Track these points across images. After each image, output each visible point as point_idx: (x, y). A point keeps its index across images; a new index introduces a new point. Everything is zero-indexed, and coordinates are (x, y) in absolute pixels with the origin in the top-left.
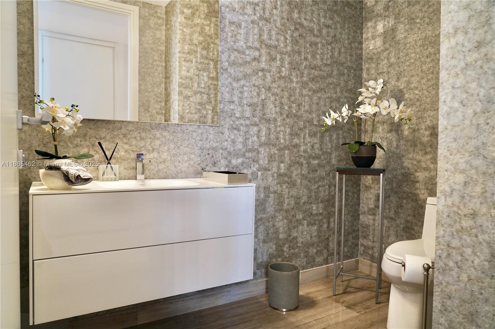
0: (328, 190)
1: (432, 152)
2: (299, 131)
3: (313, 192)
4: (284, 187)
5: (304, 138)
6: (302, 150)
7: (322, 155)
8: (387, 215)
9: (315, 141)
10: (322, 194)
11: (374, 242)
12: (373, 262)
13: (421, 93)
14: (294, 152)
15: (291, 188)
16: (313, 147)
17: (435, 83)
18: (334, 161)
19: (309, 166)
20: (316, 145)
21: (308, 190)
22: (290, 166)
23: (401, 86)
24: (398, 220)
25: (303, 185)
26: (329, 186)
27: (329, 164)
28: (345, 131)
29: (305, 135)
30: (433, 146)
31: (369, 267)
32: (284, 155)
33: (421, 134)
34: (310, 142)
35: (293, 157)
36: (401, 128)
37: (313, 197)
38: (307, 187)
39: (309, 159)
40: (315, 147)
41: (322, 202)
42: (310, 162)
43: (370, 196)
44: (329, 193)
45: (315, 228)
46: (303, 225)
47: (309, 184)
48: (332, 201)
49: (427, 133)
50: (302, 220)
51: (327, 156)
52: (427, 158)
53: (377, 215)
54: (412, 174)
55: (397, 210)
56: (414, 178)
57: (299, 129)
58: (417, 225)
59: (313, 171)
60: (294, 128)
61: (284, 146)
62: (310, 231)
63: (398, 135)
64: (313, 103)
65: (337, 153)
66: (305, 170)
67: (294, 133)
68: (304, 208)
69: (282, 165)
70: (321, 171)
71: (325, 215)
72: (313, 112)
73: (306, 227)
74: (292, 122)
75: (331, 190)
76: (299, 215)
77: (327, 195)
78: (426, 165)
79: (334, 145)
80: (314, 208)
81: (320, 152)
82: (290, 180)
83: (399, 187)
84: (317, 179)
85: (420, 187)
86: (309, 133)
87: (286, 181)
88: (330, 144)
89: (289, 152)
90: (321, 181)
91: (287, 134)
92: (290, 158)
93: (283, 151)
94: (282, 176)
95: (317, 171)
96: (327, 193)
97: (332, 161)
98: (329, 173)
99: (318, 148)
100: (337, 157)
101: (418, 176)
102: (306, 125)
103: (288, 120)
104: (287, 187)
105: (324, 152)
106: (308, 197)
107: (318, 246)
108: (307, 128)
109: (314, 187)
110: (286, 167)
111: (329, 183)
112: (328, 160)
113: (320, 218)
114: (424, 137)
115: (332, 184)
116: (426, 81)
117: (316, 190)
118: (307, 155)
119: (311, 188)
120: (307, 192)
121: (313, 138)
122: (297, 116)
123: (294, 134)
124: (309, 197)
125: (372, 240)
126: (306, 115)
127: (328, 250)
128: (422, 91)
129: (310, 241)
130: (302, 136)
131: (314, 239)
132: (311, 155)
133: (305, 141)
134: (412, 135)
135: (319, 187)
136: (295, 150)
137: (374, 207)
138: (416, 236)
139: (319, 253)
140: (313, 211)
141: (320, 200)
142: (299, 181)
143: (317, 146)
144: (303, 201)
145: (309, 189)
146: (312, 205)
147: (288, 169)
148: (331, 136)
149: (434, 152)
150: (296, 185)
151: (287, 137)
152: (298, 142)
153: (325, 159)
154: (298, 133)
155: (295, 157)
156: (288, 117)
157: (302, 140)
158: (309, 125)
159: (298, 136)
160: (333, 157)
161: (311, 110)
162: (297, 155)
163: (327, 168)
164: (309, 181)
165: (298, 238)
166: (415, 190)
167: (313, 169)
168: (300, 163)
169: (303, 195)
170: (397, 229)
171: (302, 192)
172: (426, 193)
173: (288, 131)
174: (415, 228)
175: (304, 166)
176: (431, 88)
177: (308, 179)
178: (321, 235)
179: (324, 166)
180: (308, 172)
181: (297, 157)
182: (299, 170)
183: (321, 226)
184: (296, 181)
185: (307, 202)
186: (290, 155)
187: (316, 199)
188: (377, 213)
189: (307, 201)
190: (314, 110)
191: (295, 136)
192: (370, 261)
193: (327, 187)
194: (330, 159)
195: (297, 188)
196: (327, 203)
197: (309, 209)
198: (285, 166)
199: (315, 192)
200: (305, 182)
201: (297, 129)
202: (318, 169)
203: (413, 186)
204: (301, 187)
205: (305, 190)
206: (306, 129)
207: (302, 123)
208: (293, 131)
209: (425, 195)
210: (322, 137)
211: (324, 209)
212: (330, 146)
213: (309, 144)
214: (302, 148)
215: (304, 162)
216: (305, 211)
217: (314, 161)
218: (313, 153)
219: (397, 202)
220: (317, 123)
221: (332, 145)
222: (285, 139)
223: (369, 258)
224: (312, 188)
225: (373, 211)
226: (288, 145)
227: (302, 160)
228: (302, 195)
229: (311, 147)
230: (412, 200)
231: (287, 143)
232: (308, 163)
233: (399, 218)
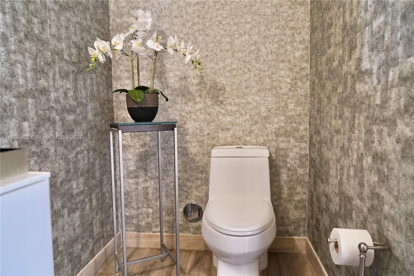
0: (87, 157)
1: (202, 102)
2: (45, 67)
3: (72, 162)
4: (32, 162)
5: (54, 79)
6: (53, 99)
7: (77, 107)
8: (153, 175)
9: (68, 86)
10: (81, 165)
11: (138, 208)
12: (139, 232)
13: (187, 37)
14: (42, 102)
15: (43, 161)
16: (66, 94)
17: (202, 29)
18: (90, 116)
19: (63, 124)
20: (70, 91)
21: (65, 162)
22: (38, 126)
23: (163, 26)
24: (167, 179)
25: (58, 154)
26: (87, 150)
27: (86, 120)
28: (98, 76)
29: (54, 75)
30: (203, 96)
31: (135, 239)
32: (27, 107)
33: (189, 83)
34: (62, 87)
35: (41, 110)
36: (165, 75)
37: (72, 170)
38: (63, 157)
39: (63, 114)
40: (68, 95)
41: (82, 175)
42: (65, 118)
43: (130, 156)
44: (89, 160)
45: (78, 214)
46: (63, 216)
47: (66, 152)
48: (92, 171)
49: (196, 81)
50: (61, 210)
51: (83, 109)
52: (196, 109)
53: (141, 177)
54: (181, 127)
55: (166, 168)
56: (184, 130)
57: (45, 63)
58: (190, 181)
59: (68, 131)
60: (38, 60)
61: (26, 90)
62: (72, 222)
63: (162, 83)
64: (61, 26)
65: (92, 104)
66: (59, 130)
67: (39, 69)
68: (62, 190)
69: (26, 125)
70: (78, 130)
71: (86, 192)
72: (62, 39)
73: (67, 218)
74: (34, 48)
75: (90, 156)
76: (57, 203)
77: (86, 164)
78: (196, 116)
79: (89, 94)
80: (74, 186)
81: (75, 103)
82: (39, 150)
83: (167, 142)
84: (74, 143)
85: (191, 140)
86: (60, 73)
87: (34, 153)
88: (85, 92)
89: (34, 100)
90: (79, 145)
91: (29, 70)
92: (37, 112)
93: (25, 99)
94: (27, 143)
95: (73, 130)
96: (86, 162)
97: (89, 116)
98: (87, 132)
99: (72, 97)
100: (92, 110)
101: (188, 129)
102: (55, 59)
103: (28, 45)
104: (36, 162)
105: (79, 102)
106: (66, 172)
107: (83, 238)
108: (56, 64)
109: (71, 156)
110: (32, 128)
111: (87, 147)
112: (84, 114)
113: (82, 197)
114: (192, 85)
115: (90, 147)
116: (191, 25)
117: (74, 160)
118: (59, 107)
119: (68, 157)
120: (64, 164)
121: (65, 81)
122: (41, 40)
123: (39, 71)
124: (68, 172)
125: (136, 208)
126: (53, 42)
127: (93, 239)
128: (188, 35)
129: (73, 236)
130: (51, 74)
131: (77, 231)
132: (65, 106)
133: (56, 85)
134: (179, 83)
135: (77, 154)
136: (43, 99)
137: (136, 169)
138: (189, 192)
139: (84, 247)
140: (74, 190)
141: (79, 173)
142: (52, 150)
143: (71, 93)
144: (60, 179)
145: (67, 161)
146: (71, 182)
147: (35, 131)
148: (85, 80)
149: (204, 102)
150: (49, 158)
151: (29, 75)
152: (46, 84)
153: (81, 113)
154: (45, 71)
155: (44, 111)
156: (28, 39)
157: (51, 83)
158: (58, 59)
159: (45, 75)
160: (89, 110)
161: (59, 35)
162: (46, 107)
163: (84, 126)
164: (65, 147)
165: (59, 240)
166: (185, 143)
167: (69, 129)
168: (51, 119)
169: (60, 170)
170: (166, 189)
171: (57, 165)
172: (197, 146)
173: (29, 64)
174: (188, 184)
175: (57, 124)
176: (198, 33)
177: (64, 144)
178: (84, 222)
179: (80, 124)
180: (64, 134)
181: (46, 110)
182: (52, 131)
183: (84, 209)
184: (49, 150)
185: (66, 180)
186: (36, 107)
187: (75, 172)
188: (140, 175)
189: (65, 178)
190: (63, 37)
191: (42, 75)
192: (134, 232)
193: (86, 152)
194: (86, 113)
195: (51, 161)
196: (87, 175)
197: (69, 189)
198: (30, 127)
199: (74, 163)
200: (61, 149)
201: (42, 63)
202: (75, 128)
203: (183, 140)
204: (56, 158)
205: (61, 162)
206: (55, 66)
207: (50, 54)
208: (36, 64)
209: (196, 147)
210: (75, 80)
211: (86, 184)
212: (85, 95)
213: (60, 90)
214: (53, 95)
215: (57, 118)
216: (65, 195)
217: (69, 117)
218: (67, 103)
219: (165, 159)
220: (68, 59)
221: (86, 93)
222: (25, 78)
223: (133, 229)
224: (70, 157)
225: (135, 174)
226: (31, 89)
227: (54, 114)
228: (58, 170)
229: (63, 95)
230: (182, 155)
231: (29, 85)
232: (62, 120)
233: (168, 176)
